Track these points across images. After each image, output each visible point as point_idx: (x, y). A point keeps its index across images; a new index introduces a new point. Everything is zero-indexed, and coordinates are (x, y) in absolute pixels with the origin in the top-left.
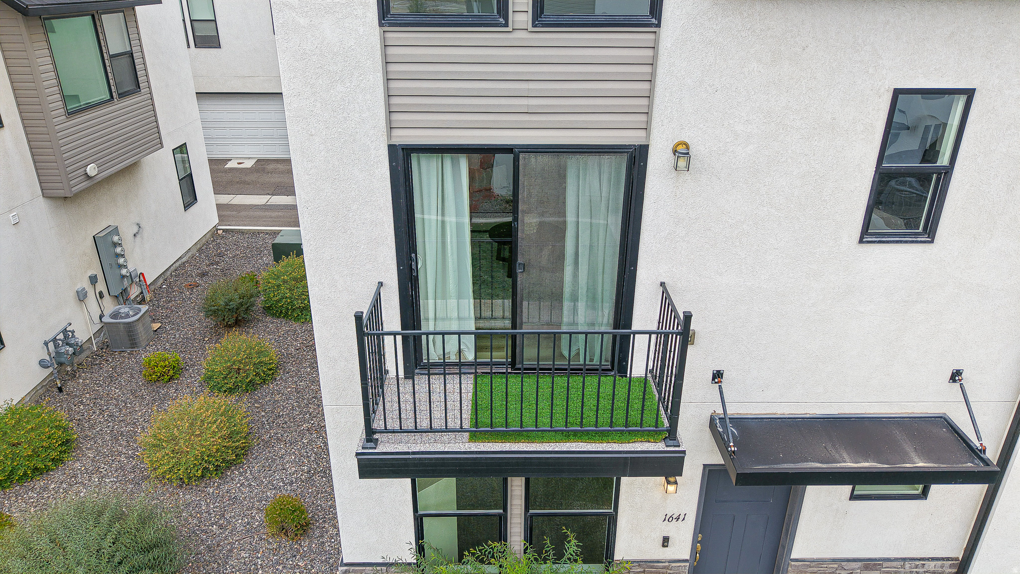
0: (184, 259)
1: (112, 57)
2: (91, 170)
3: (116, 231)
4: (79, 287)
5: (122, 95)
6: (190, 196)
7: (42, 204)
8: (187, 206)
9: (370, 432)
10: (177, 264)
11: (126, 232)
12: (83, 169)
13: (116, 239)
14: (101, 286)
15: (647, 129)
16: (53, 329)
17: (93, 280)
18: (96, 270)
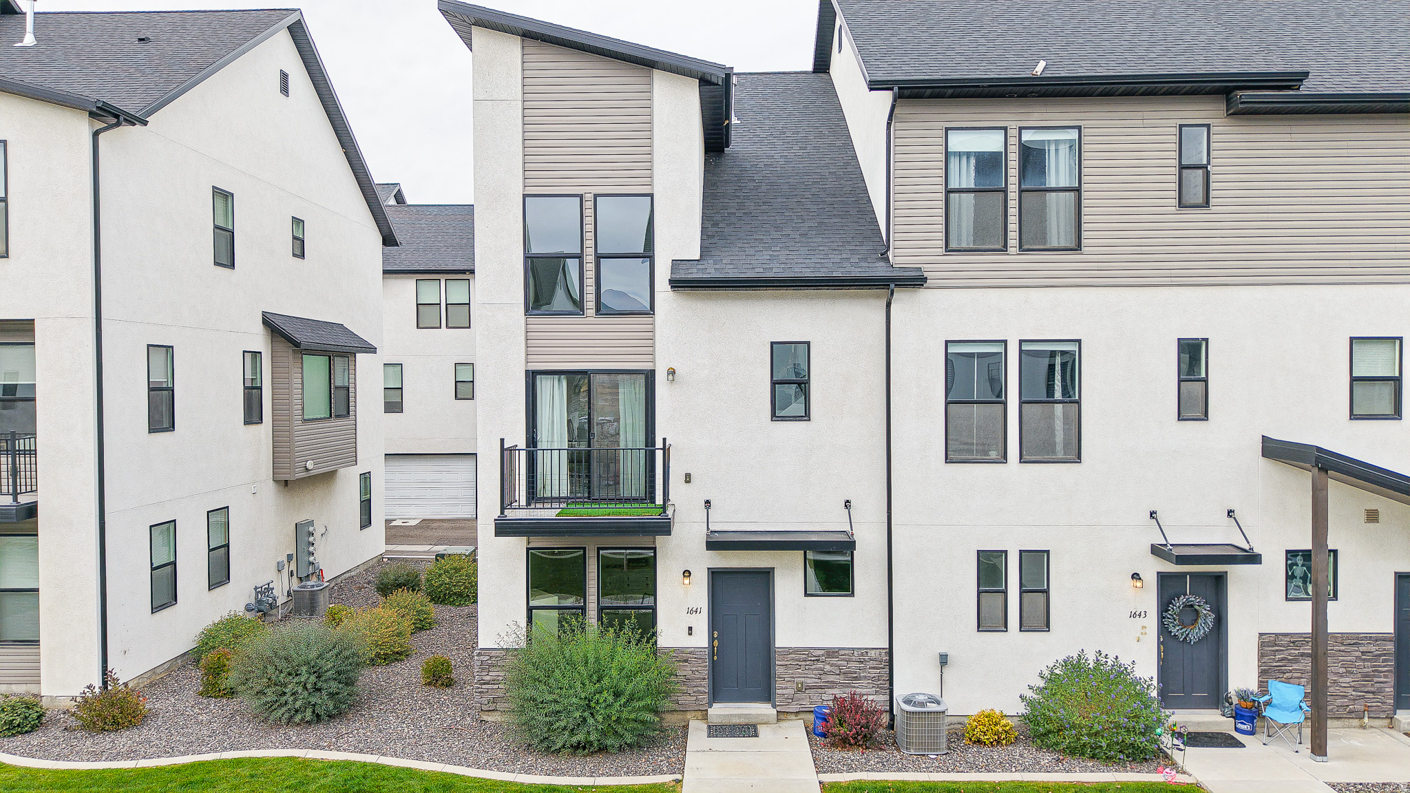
0: (353, 574)
1: (336, 388)
2: (310, 465)
3: (311, 523)
4: (280, 559)
5: (338, 416)
6: (366, 522)
7: (270, 486)
8: (362, 527)
9: (503, 509)
10: (347, 575)
11: (318, 529)
12: (304, 463)
13: (311, 529)
14: (293, 567)
15: (653, 361)
16: (261, 581)
17: (290, 557)
18: (292, 551)
